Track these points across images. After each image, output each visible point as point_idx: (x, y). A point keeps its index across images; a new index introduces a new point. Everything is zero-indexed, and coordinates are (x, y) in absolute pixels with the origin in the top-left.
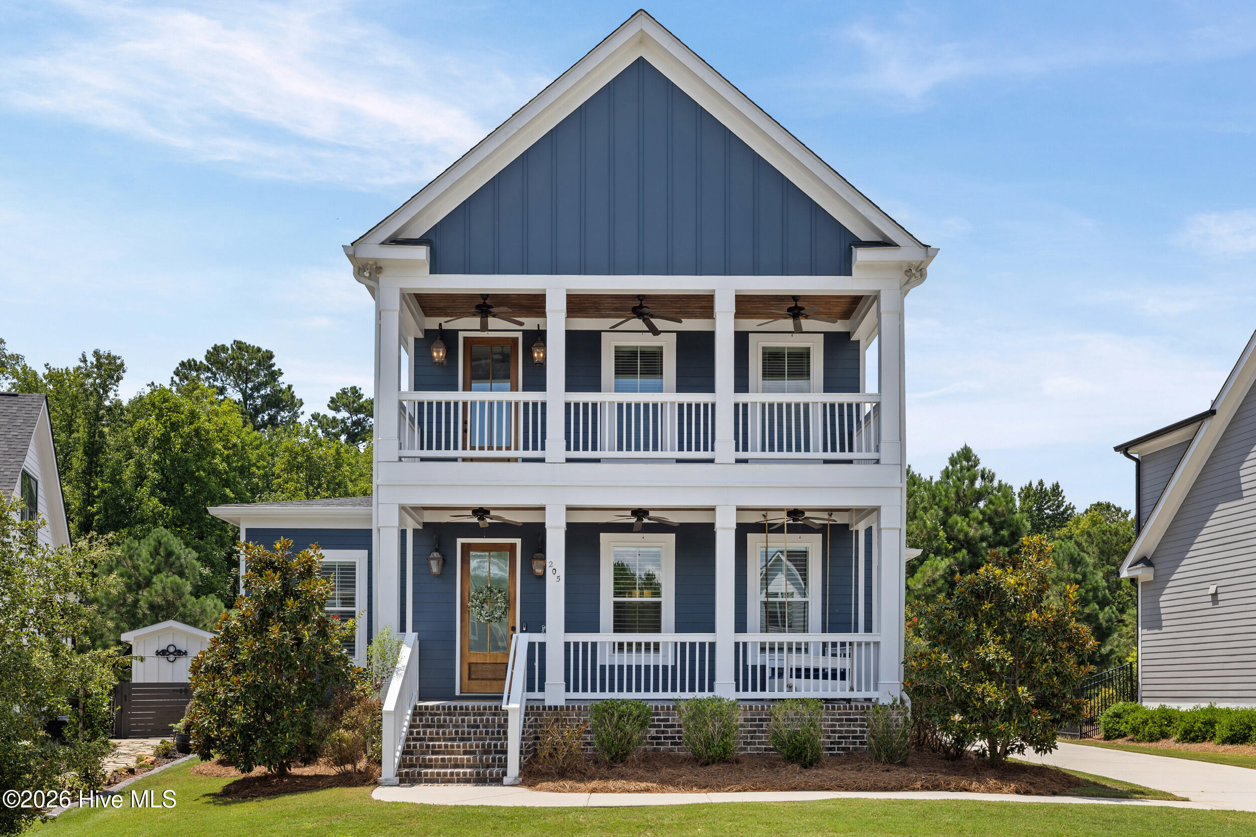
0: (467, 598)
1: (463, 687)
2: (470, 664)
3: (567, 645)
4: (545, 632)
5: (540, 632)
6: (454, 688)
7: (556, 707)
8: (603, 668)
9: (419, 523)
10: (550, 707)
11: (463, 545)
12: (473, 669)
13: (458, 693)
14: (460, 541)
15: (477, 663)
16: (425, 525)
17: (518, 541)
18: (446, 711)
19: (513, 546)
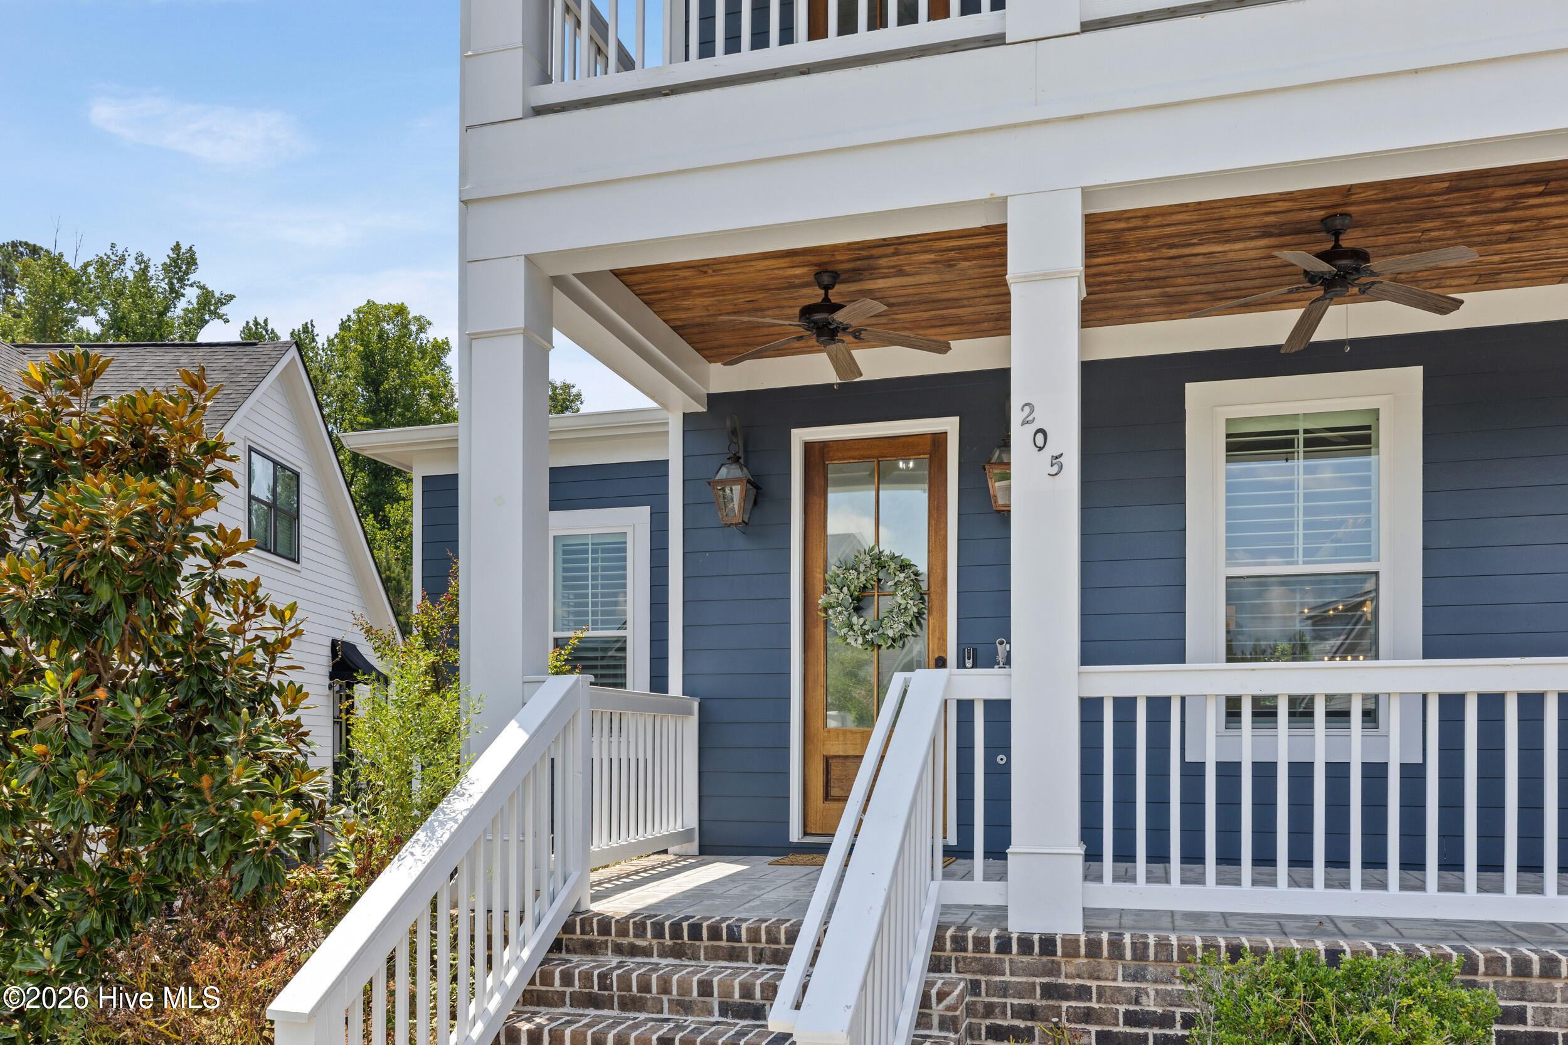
0: (819, 587)
1: (811, 819)
2: (827, 760)
3: (1090, 708)
4: (1008, 662)
5: (991, 663)
6: (787, 823)
7: (1048, 943)
8: (1193, 773)
9: (696, 398)
10: (1026, 944)
11: (808, 447)
12: (835, 772)
13: (795, 834)
14: (799, 436)
15: (846, 757)
16: (714, 400)
17: (950, 426)
18: (668, 941)
19: (938, 440)
